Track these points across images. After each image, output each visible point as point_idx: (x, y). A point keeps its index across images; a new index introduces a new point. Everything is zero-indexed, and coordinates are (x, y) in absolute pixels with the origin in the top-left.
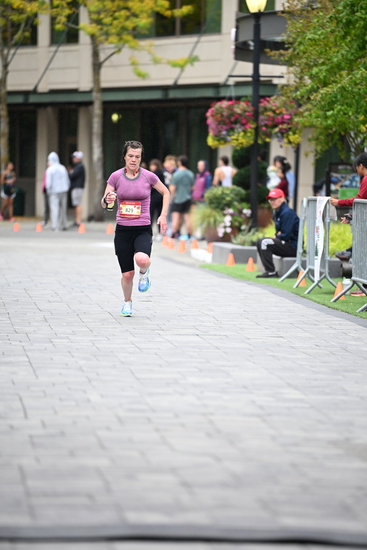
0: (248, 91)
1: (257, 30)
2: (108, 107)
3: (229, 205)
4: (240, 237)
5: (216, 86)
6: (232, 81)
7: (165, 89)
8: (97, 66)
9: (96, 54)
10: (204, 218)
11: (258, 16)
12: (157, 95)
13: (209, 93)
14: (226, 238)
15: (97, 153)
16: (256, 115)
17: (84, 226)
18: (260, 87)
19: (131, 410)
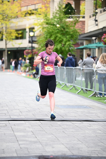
0: (31, 48)
1: (32, 39)
2: (8, 51)
3: (28, 66)
4: (30, 72)
5: (26, 48)
6: (28, 47)
7: (17, 48)
8: (6, 44)
9: (6, 42)
10: (24, 69)
11: (32, 37)
12: (16, 49)
13: (24, 49)
14: (28, 72)
15: (6, 58)
16: (32, 52)
17: (4, 70)
18: (33, 48)
19: (12, 100)
